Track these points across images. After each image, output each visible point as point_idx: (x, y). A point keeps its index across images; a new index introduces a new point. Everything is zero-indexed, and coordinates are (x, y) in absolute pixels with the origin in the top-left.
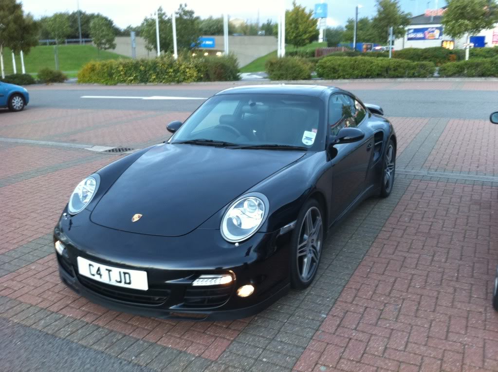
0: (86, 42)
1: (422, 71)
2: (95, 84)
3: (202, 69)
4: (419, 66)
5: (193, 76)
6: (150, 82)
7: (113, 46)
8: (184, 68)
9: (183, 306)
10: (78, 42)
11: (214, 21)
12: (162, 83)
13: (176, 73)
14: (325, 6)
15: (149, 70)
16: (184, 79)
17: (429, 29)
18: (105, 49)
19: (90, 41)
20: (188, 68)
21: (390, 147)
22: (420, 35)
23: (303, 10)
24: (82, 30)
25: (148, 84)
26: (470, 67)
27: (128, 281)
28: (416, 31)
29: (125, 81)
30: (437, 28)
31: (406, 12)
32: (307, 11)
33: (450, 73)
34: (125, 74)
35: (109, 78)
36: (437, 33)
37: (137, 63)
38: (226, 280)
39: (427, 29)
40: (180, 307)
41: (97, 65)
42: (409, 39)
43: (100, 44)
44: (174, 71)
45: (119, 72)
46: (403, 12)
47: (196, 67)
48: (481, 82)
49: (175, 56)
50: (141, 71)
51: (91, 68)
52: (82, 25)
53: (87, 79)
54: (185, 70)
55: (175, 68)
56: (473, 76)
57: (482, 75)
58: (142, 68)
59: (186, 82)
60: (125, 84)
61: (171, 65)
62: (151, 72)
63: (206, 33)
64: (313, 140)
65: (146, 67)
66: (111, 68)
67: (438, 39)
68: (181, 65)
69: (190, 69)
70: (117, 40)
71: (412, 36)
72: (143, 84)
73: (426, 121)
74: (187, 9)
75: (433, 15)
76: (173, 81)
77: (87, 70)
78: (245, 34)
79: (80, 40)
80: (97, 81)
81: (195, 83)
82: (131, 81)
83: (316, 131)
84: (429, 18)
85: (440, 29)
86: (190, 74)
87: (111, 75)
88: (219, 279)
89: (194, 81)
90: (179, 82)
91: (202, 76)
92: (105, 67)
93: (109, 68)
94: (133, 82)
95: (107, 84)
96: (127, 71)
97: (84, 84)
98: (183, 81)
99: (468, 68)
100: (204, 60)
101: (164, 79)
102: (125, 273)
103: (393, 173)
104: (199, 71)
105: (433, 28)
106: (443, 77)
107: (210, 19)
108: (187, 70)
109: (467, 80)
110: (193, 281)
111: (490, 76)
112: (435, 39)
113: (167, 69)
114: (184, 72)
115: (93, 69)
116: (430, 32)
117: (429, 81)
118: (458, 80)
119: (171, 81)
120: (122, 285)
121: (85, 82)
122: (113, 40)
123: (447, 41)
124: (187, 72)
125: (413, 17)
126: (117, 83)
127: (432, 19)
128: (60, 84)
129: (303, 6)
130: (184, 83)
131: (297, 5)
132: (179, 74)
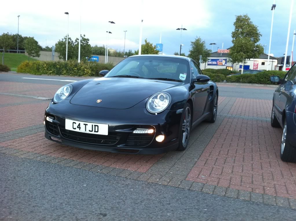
0: (21, 52)
1: (218, 79)
2: (28, 74)
3: (94, 69)
4: (216, 76)
5: (89, 73)
6: (62, 75)
7: (38, 56)
8: (84, 68)
9: (126, 145)
10: (16, 52)
11: (98, 48)
12: (69, 76)
13: (78, 71)
14: (161, 45)
15: (62, 68)
16: (83, 74)
17: (220, 60)
18: (34, 56)
19: (24, 52)
20: (86, 68)
21: (216, 96)
22: (215, 63)
23: (151, 45)
24: (19, 45)
25: (61, 75)
26: (243, 78)
27: (96, 130)
28: (212, 60)
29: (46, 73)
30: (224, 59)
31: (208, 49)
32: (153, 46)
33: (232, 81)
34: (47, 69)
35: (37, 71)
36: (224, 62)
37: (55, 63)
38: (151, 131)
39: (218, 59)
40: (124, 146)
41: (30, 64)
42: (208, 65)
43: (30, 54)
44: (77, 69)
45: (44, 68)
46: (207, 49)
47: (91, 68)
48: (250, 86)
49: (79, 61)
50: (57, 68)
51: (26, 65)
52: (19, 43)
53: (23, 71)
54: (84, 69)
55: (78, 68)
56: (245, 83)
57: (250, 82)
58: (58, 66)
59: (84, 76)
60: (46, 75)
61: (76, 66)
62: (64, 69)
63: (94, 54)
64: (185, 78)
65: (60, 66)
66: (39, 65)
67: (224, 65)
68: (82, 66)
69: (87, 69)
70: (41, 53)
71: (210, 63)
72: (58, 75)
73: (224, 98)
74: (85, 37)
75: (222, 52)
76: (76, 75)
77: (23, 66)
78: (116, 56)
79: (18, 51)
80: (29, 72)
81: (89, 77)
82: (51, 73)
83: (186, 74)
84: (220, 54)
85: (226, 60)
86: (87, 71)
87: (38, 69)
88: (147, 131)
89: (89, 76)
90: (80, 76)
91: (94, 73)
92: (35, 64)
93: (38, 65)
94: (51, 74)
95: (35, 74)
96: (48, 67)
97: (21, 73)
98: (82, 76)
99: (242, 79)
100: (95, 64)
101: (71, 73)
102: (95, 126)
103: (216, 110)
104: (92, 70)
105: (221, 59)
106: (229, 82)
107: (96, 46)
108: (85, 69)
109: (242, 84)
110: (133, 131)
111: (255, 83)
112: (223, 65)
113: (73, 68)
114: (84, 70)
115: (27, 65)
116: (220, 61)
117: (221, 84)
118: (237, 84)
119: (75, 75)
120: (93, 133)
121: (22, 72)
122: (39, 52)
123: (229, 67)
124: (85, 70)
125: (212, 52)
126: (42, 74)
127: (221, 55)
128: (6, 73)
129: (151, 43)
130: (83, 77)
131: (148, 42)
132: (80, 71)
